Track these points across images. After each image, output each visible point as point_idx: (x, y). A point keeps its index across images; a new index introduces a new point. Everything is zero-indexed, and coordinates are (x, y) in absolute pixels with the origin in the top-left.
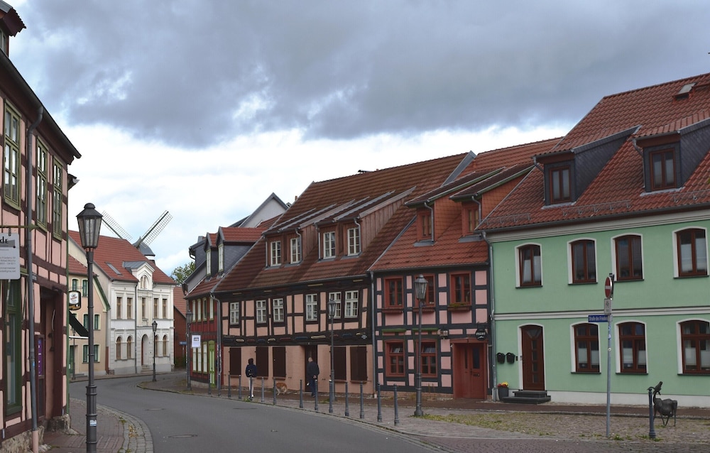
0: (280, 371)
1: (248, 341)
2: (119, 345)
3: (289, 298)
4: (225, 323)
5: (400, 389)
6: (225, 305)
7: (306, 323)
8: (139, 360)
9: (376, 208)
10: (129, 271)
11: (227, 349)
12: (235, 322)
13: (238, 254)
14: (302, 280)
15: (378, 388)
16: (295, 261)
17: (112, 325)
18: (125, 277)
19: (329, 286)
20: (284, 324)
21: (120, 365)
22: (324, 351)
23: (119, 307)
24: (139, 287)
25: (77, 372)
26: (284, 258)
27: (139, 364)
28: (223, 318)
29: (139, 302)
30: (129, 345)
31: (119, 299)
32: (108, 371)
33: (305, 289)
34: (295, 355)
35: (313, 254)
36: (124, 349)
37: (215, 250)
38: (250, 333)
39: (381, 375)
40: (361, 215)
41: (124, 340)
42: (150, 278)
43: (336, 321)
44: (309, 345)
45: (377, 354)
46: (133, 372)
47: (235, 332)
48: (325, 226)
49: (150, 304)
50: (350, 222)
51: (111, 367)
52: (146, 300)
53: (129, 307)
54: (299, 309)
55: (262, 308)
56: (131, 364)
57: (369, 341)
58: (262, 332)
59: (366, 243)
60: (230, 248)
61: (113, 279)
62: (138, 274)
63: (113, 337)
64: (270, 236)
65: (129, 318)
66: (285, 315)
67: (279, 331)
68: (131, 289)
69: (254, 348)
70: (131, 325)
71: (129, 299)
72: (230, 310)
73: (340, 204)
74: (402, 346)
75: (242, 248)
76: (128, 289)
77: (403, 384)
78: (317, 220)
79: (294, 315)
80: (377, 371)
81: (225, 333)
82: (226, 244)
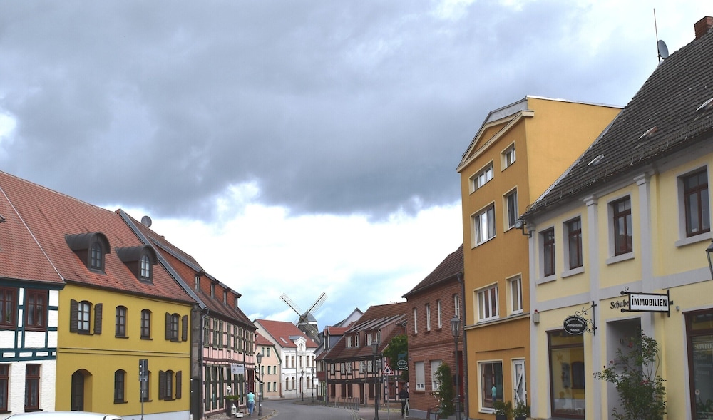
0: (351, 394)
1: (339, 381)
2: (287, 382)
3: (353, 363)
4: (329, 373)
5: (393, 402)
6: (329, 365)
7: (360, 374)
8: (299, 390)
9: (388, 324)
10: (292, 341)
11: (330, 385)
12: (333, 373)
13: (337, 340)
14: (358, 355)
15: (385, 401)
16: (357, 346)
17: (283, 371)
18: (291, 344)
19: (368, 358)
20: (351, 374)
21: (288, 393)
22: (366, 386)
23: (287, 362)
24: (298, 350)
25: (265, 397)
26: (353, 345)
27: (299, 392)
28: (328, 371)
29: (298, 358)
30: (293, 382)
31: (287, 357)
32: (281, 396)
33: (359, 359)
34: (356, 387)
35: (363, 344)
36: (290, 384)
37: (326, 338)
38: (339, 378)
39: (386, 396)
40: (381, 327)
41: (290, 379)
42: (304, 345)
43: (370, 373)
44: (361, 383)
45: (385, 387)
46: (295, 397)
47: (333, 377)
48: (368, 331)
49: (304, 359)
50: (376, 330)
51: (283, 394)
52: (302, 357)
53: (293, 361)
54: (357, 368)
55: (343, 367)
56: (294, 392)
57: (382, 382)
58: (343, 377)
59: (383, 339)
60: (333, 337)
61: (284, 346)
62: (297, 343)
63: (284, 378)
64: (348, 334)
65: (293, 367)
66: (352, 370)
67: (350, 377)
68: (293, 351)
69: (340, 385)
70: (294, 371)
71: (293, 357)
72: (331, 367)
73: (379, 319)
74: (394, 384)
75: (338, 337)
76: (292, 351)
77: (394, 400)
78: (365, 328)
79: (355, 370)
80: (385, 394)
81: (329, 378)
82: (330, 336)
